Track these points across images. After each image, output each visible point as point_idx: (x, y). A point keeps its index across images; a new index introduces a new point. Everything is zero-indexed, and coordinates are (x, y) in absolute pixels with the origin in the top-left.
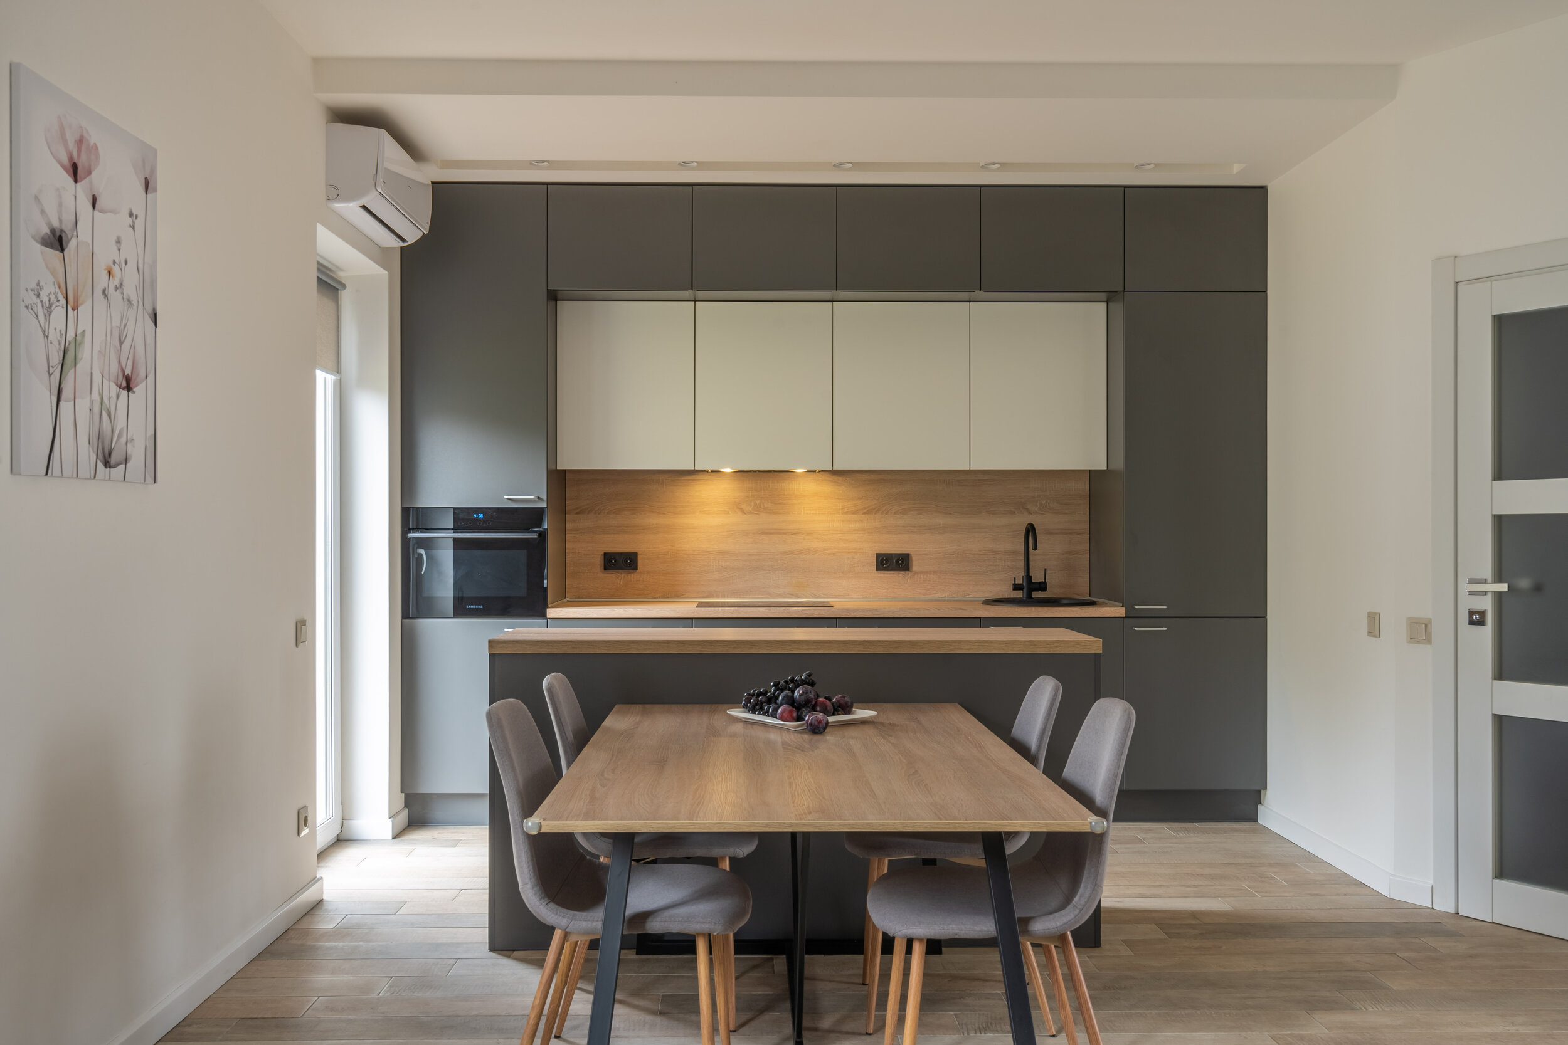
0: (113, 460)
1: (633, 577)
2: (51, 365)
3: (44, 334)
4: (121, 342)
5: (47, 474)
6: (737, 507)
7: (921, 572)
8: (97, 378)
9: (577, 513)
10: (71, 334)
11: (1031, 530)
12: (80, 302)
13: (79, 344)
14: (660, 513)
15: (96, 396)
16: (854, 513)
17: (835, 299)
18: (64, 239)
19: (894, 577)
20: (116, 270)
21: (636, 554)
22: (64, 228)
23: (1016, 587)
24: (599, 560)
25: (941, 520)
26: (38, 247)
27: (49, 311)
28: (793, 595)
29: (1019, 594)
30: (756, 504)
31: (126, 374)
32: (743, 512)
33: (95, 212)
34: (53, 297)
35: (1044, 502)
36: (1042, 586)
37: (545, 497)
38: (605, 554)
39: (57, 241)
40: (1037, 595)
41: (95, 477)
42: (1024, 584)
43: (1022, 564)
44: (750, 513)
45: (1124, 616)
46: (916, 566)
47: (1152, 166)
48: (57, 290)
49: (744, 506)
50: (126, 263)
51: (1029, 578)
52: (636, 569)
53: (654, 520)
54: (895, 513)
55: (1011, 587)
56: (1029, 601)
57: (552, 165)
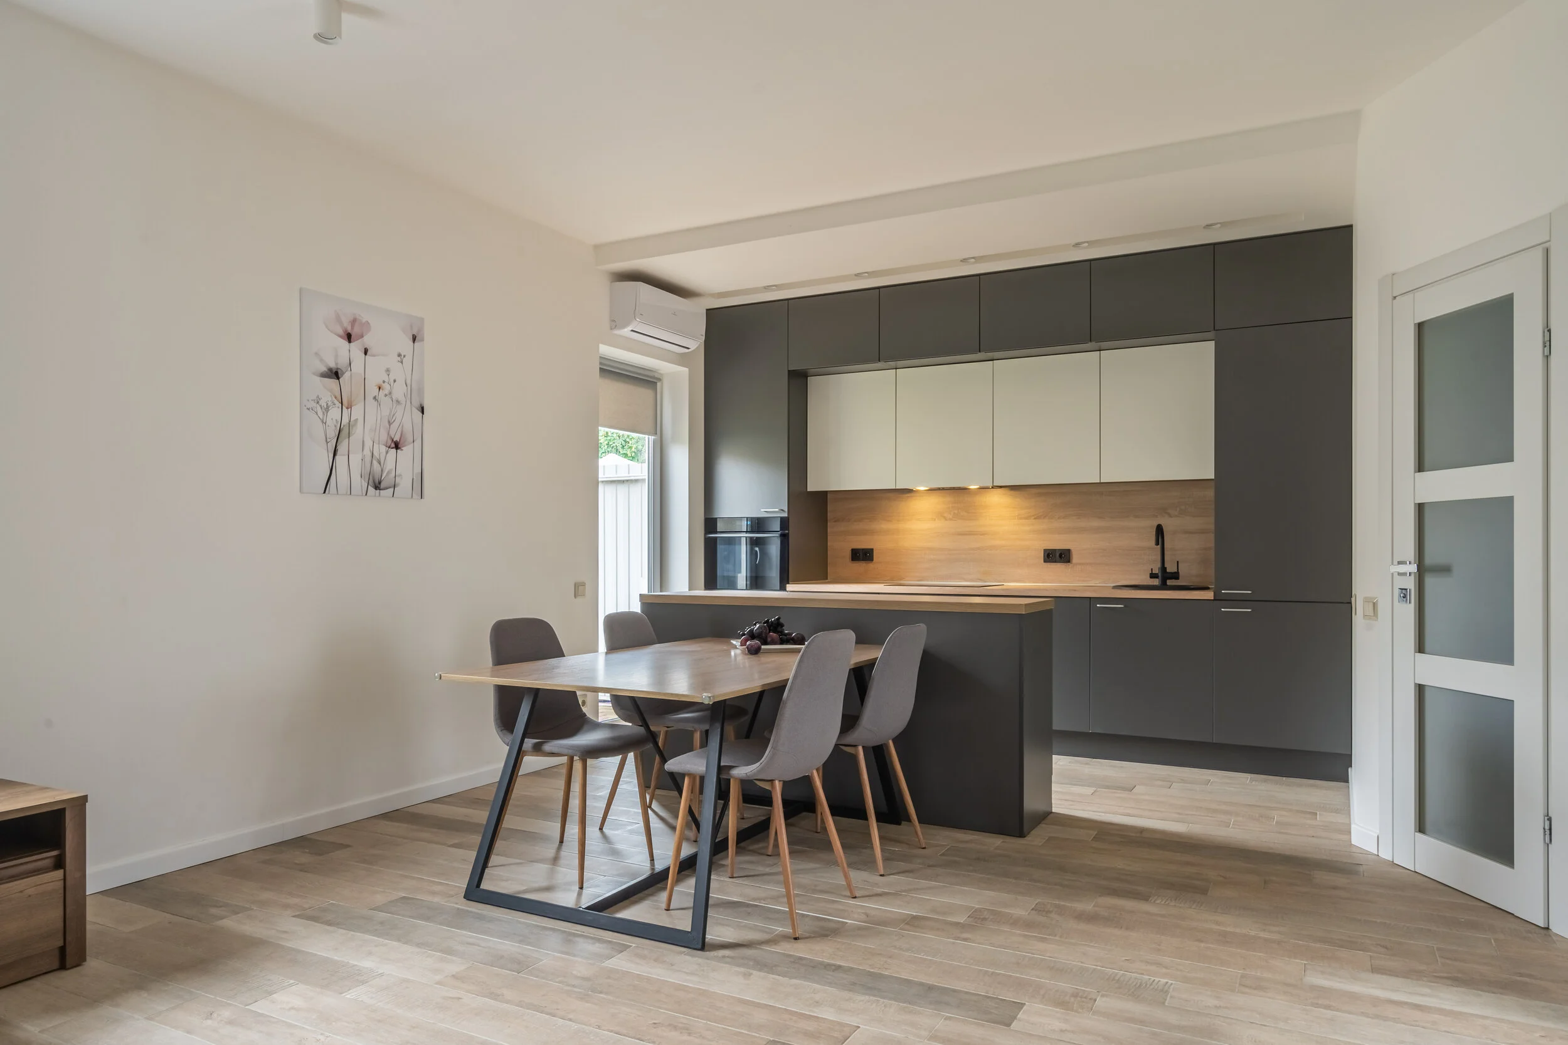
0: (382, 486)
1: (871, 565)
2: (328, 437)
3: (323, 422)
4: (390, 423)
5: (324, 492)
6: (941, 515)
7: (1080, 564)
8: (368, 444)
9: (835, 521)
10: (345, 421)
11: (1160, 530)
12: (352, 404)
13: (353, 426)
14: (888, 521)
15: (367, 452)
16: (1027, 518)
17: (995, 358)
18: (339, 372)
19: (1058, 568)
20: (386, 387)
21: (872, 550)
22: (339, 367)
23: (1153, 576)
24: (848, 554)
25: (1095, 523)
26: (318, 379)
27: (327, 409)
28: (981, 580)
29: (1156, 582)
30: (954, 513)
31: (395, 440)
32: (946, 519)
33: (367, 356)
34: (329, 403)
35: (1183, 507)
36: (1175, 576)
37: (786, 510)
38: (853, 550)
39: (335, 374)
40: (1169, 582)
41: (366, 494)
42: (1160, 575)
43: (1159, 558)
44: (950, 519)
45: (1213, 598)
46: (1075, 558)
47: (1219, 225)
48: (334, 399)
49: (945, 515)
50: (395, 381)
51: (1163, 568)
52: (872, 560)
53: (884, 526)
54: (1059, 518)
55: (1149, 576)
56: (1163, 586)
57: (778, 287)
